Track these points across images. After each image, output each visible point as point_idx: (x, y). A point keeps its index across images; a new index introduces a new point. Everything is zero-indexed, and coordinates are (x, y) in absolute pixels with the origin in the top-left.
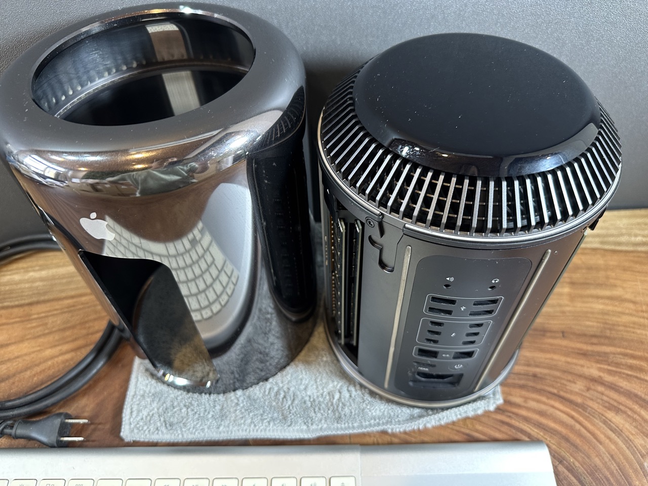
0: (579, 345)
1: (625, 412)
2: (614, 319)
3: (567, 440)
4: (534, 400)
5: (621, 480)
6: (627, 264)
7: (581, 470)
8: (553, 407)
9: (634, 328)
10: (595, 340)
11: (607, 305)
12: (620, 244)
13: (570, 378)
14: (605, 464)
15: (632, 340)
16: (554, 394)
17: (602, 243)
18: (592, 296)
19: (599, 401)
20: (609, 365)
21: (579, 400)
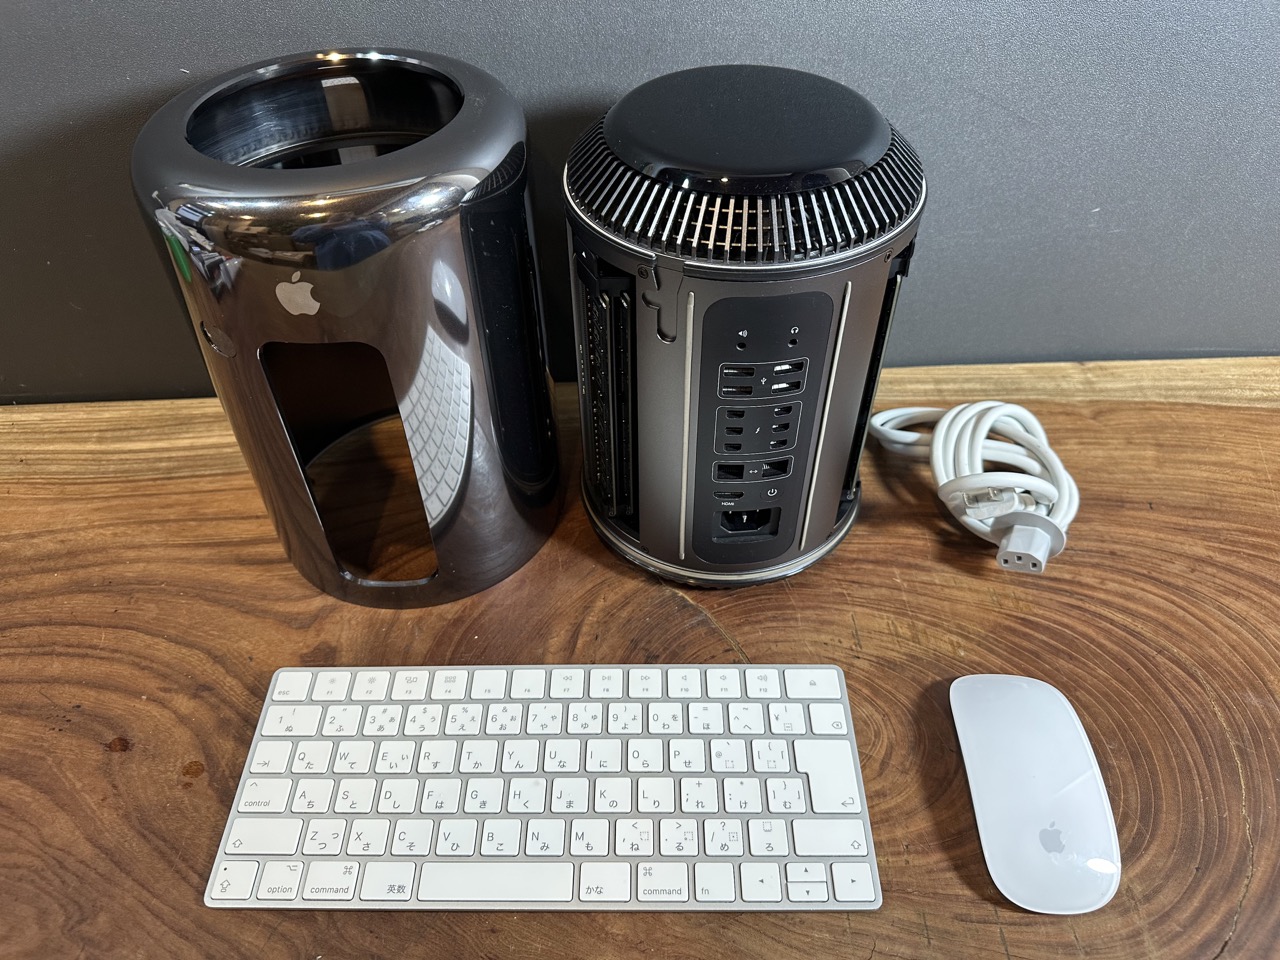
0: (1175, 519)
1: (1248, 598)
2: (1225, 488)
3: (1167, 628)
4: (1114, 581)
5: (1248, 674)
6: (1240, 424)
7: (1189, 662)
8: (1143, 590)
9: (1256, 500)
10: (1199, 514)
11: (1214, 472)
12: (1228, 399)
13: (1164, 556)
14: (1224, 655)
15: (1254, 515)
16: (1144, 575)
17: (1200, 397)
18: (1191, 462)
19: (1209, 584)
20: (1221, 543)
21: (1180, 583)
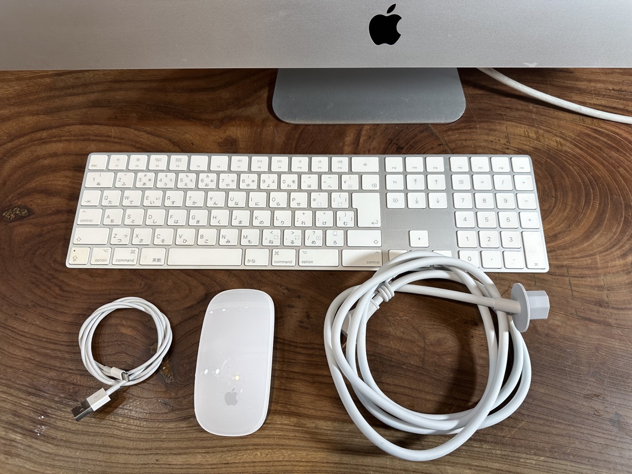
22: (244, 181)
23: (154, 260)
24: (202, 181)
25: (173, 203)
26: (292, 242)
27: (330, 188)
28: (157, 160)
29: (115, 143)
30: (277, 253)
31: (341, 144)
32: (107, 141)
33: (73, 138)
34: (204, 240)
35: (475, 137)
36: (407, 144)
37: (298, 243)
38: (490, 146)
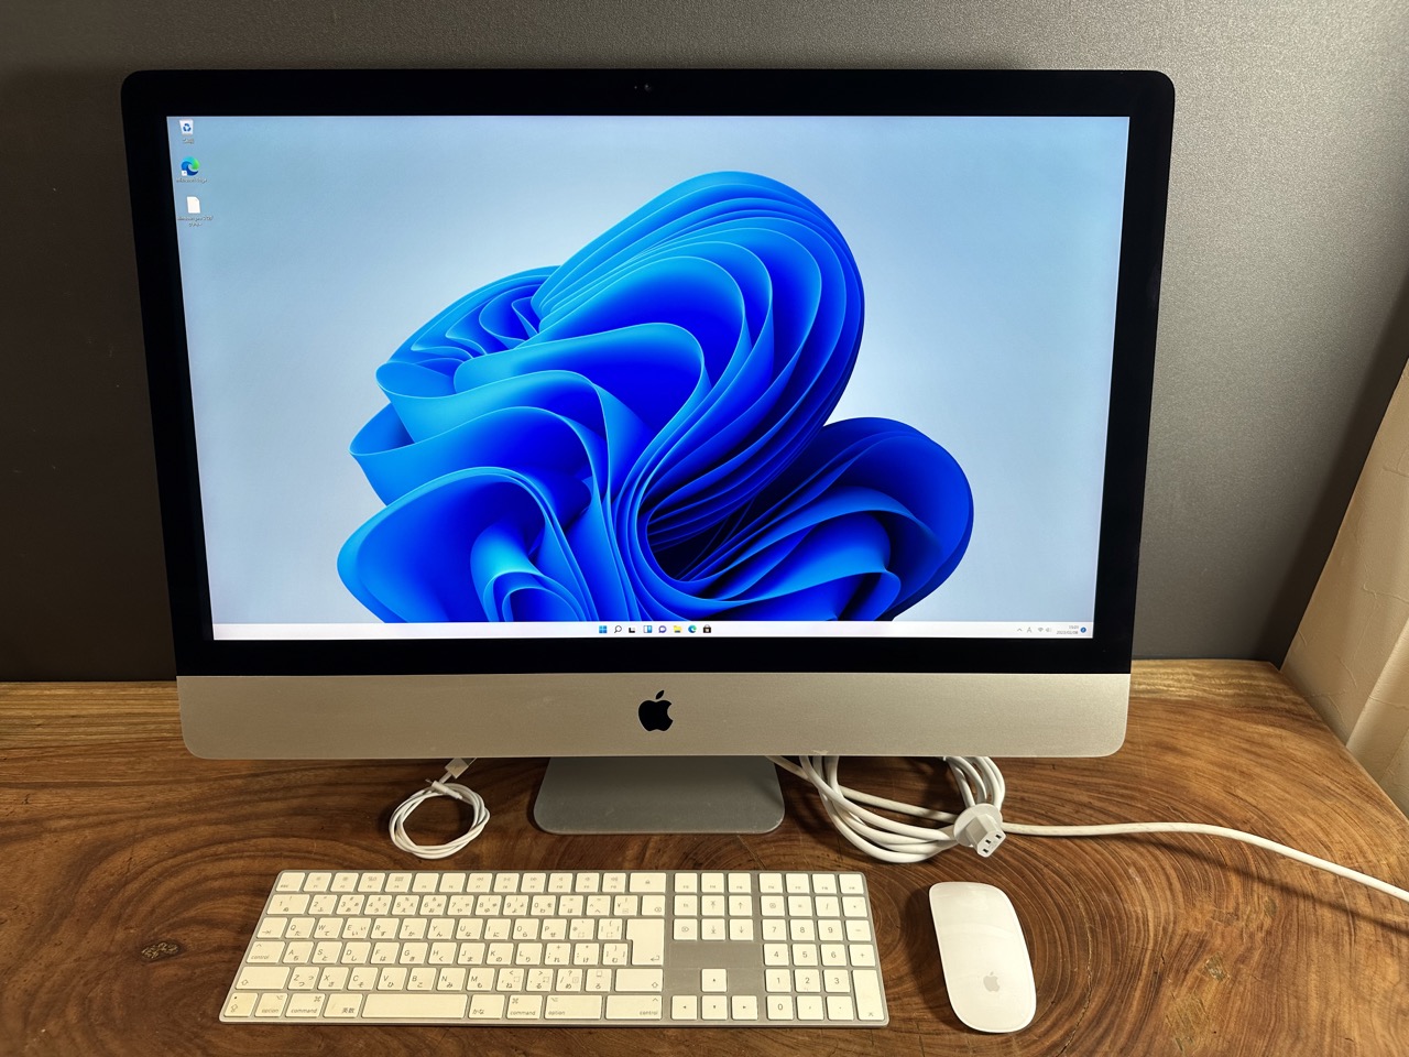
22: (482, 905)
23: (345, 1010)
24: (426, 905)
25: (383, 934)
26: (539, 986)
27: (597, 914)
28: (371, 879)
29: (316, 860)
30: (516, 1001)
31: (620, 859)
32: (305, 858)
33: (259, 853)
34: (417, 983)
35: (797, 851)
36: (707, 859)
37: (547, 987)
38: (815, 863)
